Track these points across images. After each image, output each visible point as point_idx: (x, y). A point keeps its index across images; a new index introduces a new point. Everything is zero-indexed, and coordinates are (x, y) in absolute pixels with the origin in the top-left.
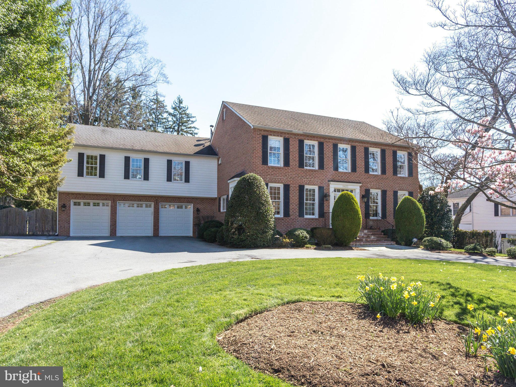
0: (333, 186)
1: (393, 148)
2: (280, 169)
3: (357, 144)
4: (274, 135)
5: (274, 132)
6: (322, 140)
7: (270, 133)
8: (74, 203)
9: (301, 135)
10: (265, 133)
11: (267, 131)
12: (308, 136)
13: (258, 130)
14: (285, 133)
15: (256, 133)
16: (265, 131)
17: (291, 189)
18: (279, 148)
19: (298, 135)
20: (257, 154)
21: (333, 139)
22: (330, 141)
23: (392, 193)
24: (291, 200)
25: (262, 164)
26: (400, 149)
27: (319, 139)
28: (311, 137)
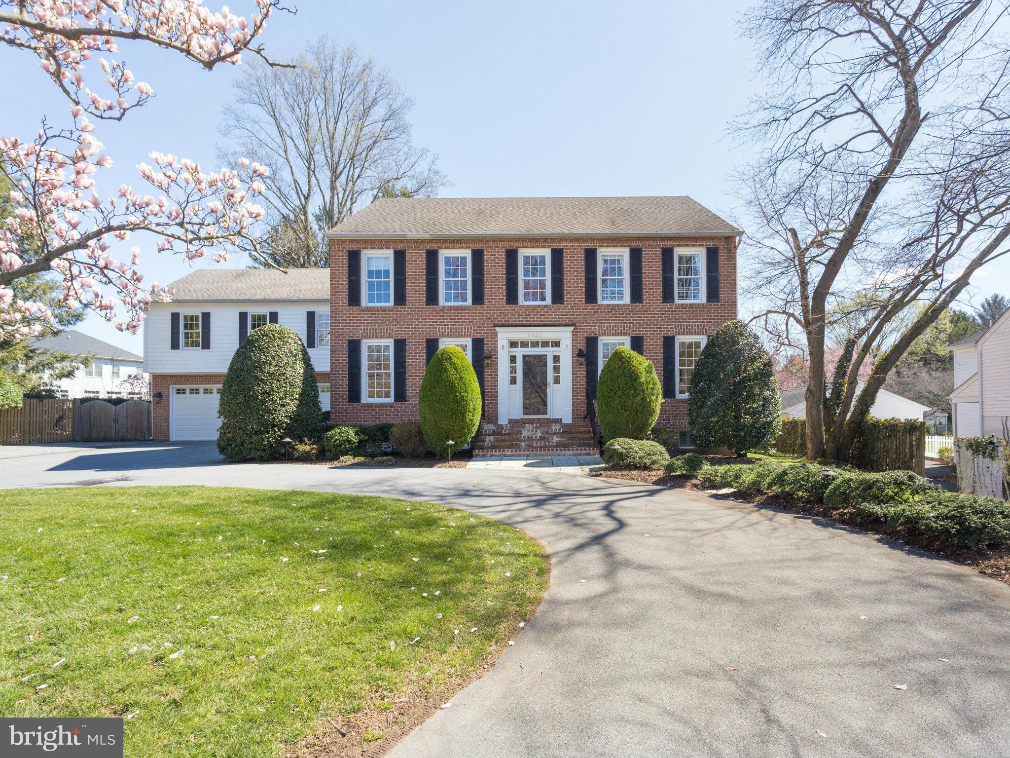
0: (504, 336)
1: (661, 244)
2: (385, 311)
3: (564, 244)
4: (371, 248)
5: (373, 242)
6: (479, 246)
7: (364, 245)
8: (178, 390)
9: (430, 241)
10: (354, 247)
11: (358, 241)
12: (445, 241)
13: (338, 242)
14: (395, 241)
15: (335, 248)
16: (352, 241)
17: (409, 348)
18: (387, 273)
19: (423, 241)
20: (338, 287)
21: (504, 241)
22: (499, 244)
23: (660, 342)
24: (409, 368)
25: (349, 305)
26: (683, 243)
27: (472, 245)
28: (453, 241)
